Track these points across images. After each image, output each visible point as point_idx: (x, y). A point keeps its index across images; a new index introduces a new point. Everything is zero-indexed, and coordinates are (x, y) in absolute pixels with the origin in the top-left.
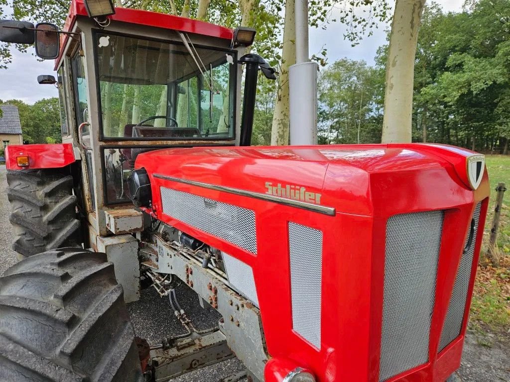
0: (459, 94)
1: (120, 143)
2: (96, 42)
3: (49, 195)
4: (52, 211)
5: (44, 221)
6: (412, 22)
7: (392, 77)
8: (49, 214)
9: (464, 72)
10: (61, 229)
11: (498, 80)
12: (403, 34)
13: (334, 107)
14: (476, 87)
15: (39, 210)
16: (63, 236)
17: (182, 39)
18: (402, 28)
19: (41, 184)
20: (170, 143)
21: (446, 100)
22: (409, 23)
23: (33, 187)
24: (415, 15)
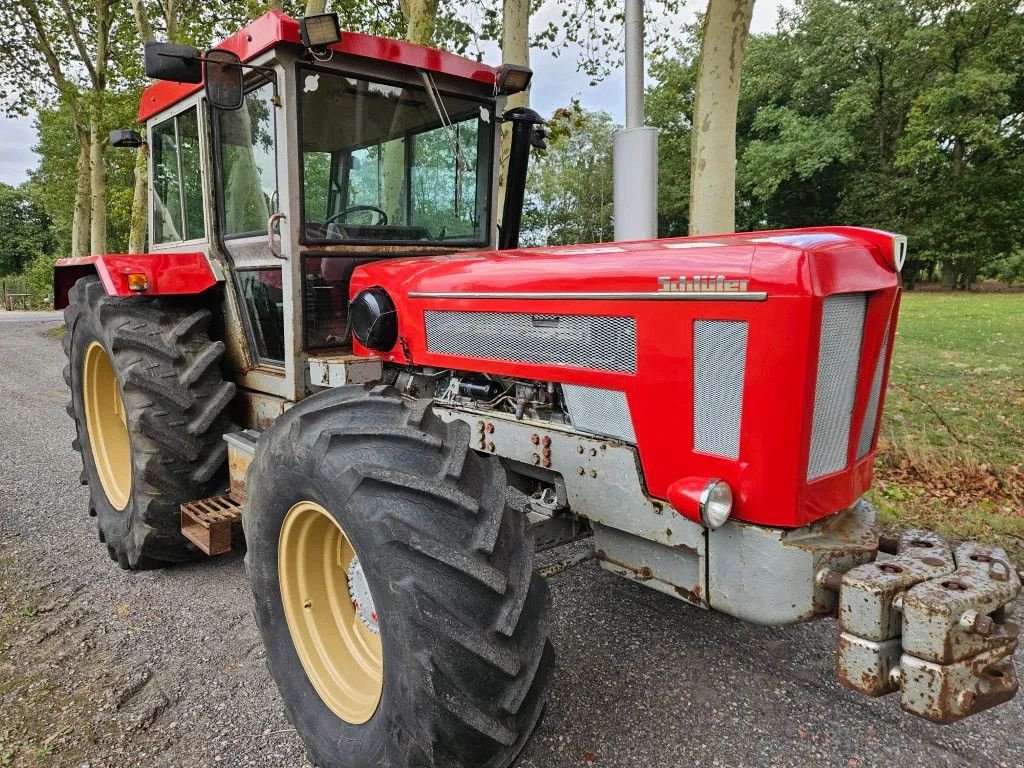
0: (779, 181)
1: (329, 249)
2: (300, 84)
3: (182, 340)
4: (194, 366)
5: (181, 383)
6: (731, 58)
7: (704, 148)
8: (189, 371)
9: (782, 142)
10: (207, 398)
11: (842, 155)
12: (719, 77)
13: (553, 203)
14: (808, 167)
15: (171, 366)
16: (215, 408)
17: (423, 82)
18: (717, 67)
19: (166, 321)
20: (397, 249)
21: (756, 191)
22: (728, 59)
23: (153, 327)
24: (737, 47)
